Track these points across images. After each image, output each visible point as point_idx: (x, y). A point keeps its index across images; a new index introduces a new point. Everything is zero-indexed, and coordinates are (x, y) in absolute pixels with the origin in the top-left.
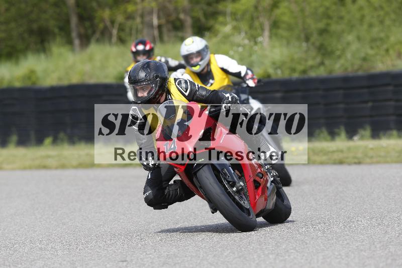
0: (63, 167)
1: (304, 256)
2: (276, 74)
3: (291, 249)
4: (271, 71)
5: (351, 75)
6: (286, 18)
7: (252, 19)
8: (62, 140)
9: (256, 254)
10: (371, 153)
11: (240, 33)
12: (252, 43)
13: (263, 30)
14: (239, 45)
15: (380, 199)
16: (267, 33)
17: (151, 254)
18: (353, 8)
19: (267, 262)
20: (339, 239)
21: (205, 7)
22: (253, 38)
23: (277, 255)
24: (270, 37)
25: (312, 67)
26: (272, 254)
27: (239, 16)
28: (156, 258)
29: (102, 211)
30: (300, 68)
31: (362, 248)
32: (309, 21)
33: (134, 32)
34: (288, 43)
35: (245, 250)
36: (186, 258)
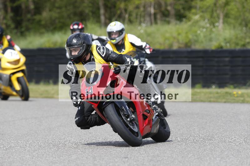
1: (238, 159)
2: (226, 46)
3: (230, 155)
4: (223, 44)
6: (233, 12)
7: (212, 12)
9: (208, 157)
11: (204, 20)
12: (212, 26)
13: (219, 18)
14: (203, 27)
16: (221, 21)
17: (143, 154)
19: (215, 162)
21: (184, 3)
22: (213, 24)
23: (222, 158)
24: (223, 23)
26: (218, 157)
27: (204, 10)
28: (146, 157)
30: (242, 43)
33: (139, 17)
34: (234, 27)
35: (202, 155)
36: (164, 158)
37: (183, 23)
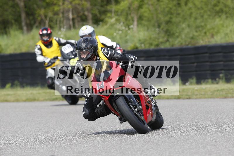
0: (17, 101)
1: (158, 152)
2: (141, 46)
3: (150, 148)
4: (138, 45)
5: (184, 47)
6: (146, 14)
7: (127, 14)
8: (17, 85)
9: (130, 151)
10: (196, 93)
11: (120, 23)
12: (127, 29)
13: (133, 21)
14: (119, 30)
15: (201, 119)
16: (135, 23)
17: (69, 151)
18: (186, 8)
20: (178, 142)
21: (99, 8)
22: (128, 26)
23: (142, 152)
24: (138, 25)
25: (162, 43)
26: (139, 151)
27: (119, 13)
28: (72, 154)
29: (40, 126)
30: (155, 43)
31: (191, 147)
32: (160, 16)
33: (58, 22)
34: (148, 29)
35: (123, 149)
36: (89, 154)
37: (100, 26)
